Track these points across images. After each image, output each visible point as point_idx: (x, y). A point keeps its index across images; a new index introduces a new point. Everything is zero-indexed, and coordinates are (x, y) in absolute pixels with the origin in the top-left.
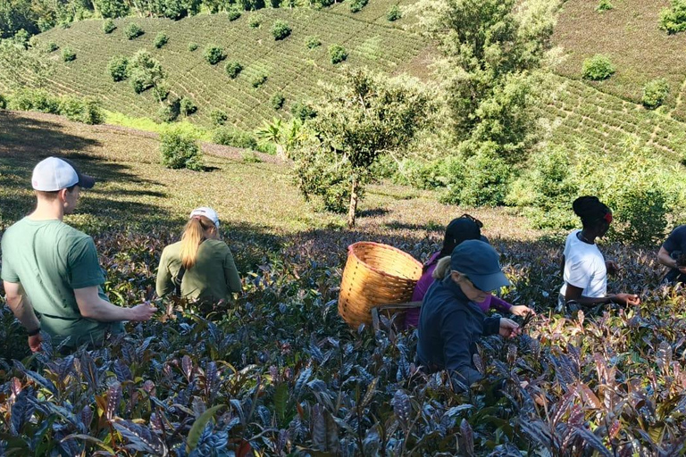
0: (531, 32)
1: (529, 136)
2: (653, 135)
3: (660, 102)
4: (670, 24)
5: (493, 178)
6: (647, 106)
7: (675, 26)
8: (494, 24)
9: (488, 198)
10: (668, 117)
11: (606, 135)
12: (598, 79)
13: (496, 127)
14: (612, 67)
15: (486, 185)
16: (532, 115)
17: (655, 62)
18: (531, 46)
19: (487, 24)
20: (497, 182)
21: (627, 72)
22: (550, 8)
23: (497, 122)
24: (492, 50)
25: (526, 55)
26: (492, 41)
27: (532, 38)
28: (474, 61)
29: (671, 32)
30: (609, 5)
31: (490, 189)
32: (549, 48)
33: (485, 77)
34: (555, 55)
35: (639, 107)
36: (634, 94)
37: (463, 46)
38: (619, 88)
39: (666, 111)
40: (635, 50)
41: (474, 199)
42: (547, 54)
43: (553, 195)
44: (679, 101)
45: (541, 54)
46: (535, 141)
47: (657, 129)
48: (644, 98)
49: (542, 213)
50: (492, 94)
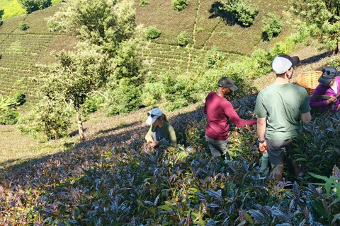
0: (125, 19)
1: (141, 71)
2: (189, 58)
3: (187, 43)
4: (178, 6)
5: (133, 95)
6: (181, 45)
7: (180, 7)
8: (106, 18)
9: (133, 107)
10: (192, 48)
11: (168, 63)
12: (154, 38)
13: (125, 70)
14: (159, 31)
15: (130, 100)
16: (139, 61)
17: (178, 25)
18: (127, 26)
19: (102, 19)
20: (135, 97)
21: (167, 32)
22: (130, 6)
23: (124, 67)
24: (110, 32)
25: (127, 31)
26: (108, 27)
27: (126, 22)
28: (101, 39)
29: (180, 10)
30: (146, 2)
31: (133, 102)
32: (136, 26)
33: (110, 46)
34: (140, 28)
35: (178, 47)
36: (174, 42)
37: (92, 33)
38: (166, 40)
39: (191, 46)
40: (167, 21)
41: (127, 109)
42: (136, 29)
43: (173, 93)
44: (195, 41)
45: (133, 29)
46: (145, 73)
47: (190, 55)
48: (179, 42)
49: (171, 103)
50: (117, 54)
